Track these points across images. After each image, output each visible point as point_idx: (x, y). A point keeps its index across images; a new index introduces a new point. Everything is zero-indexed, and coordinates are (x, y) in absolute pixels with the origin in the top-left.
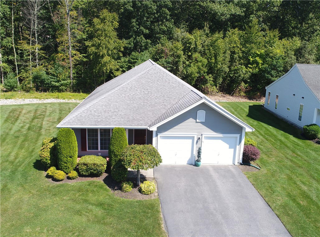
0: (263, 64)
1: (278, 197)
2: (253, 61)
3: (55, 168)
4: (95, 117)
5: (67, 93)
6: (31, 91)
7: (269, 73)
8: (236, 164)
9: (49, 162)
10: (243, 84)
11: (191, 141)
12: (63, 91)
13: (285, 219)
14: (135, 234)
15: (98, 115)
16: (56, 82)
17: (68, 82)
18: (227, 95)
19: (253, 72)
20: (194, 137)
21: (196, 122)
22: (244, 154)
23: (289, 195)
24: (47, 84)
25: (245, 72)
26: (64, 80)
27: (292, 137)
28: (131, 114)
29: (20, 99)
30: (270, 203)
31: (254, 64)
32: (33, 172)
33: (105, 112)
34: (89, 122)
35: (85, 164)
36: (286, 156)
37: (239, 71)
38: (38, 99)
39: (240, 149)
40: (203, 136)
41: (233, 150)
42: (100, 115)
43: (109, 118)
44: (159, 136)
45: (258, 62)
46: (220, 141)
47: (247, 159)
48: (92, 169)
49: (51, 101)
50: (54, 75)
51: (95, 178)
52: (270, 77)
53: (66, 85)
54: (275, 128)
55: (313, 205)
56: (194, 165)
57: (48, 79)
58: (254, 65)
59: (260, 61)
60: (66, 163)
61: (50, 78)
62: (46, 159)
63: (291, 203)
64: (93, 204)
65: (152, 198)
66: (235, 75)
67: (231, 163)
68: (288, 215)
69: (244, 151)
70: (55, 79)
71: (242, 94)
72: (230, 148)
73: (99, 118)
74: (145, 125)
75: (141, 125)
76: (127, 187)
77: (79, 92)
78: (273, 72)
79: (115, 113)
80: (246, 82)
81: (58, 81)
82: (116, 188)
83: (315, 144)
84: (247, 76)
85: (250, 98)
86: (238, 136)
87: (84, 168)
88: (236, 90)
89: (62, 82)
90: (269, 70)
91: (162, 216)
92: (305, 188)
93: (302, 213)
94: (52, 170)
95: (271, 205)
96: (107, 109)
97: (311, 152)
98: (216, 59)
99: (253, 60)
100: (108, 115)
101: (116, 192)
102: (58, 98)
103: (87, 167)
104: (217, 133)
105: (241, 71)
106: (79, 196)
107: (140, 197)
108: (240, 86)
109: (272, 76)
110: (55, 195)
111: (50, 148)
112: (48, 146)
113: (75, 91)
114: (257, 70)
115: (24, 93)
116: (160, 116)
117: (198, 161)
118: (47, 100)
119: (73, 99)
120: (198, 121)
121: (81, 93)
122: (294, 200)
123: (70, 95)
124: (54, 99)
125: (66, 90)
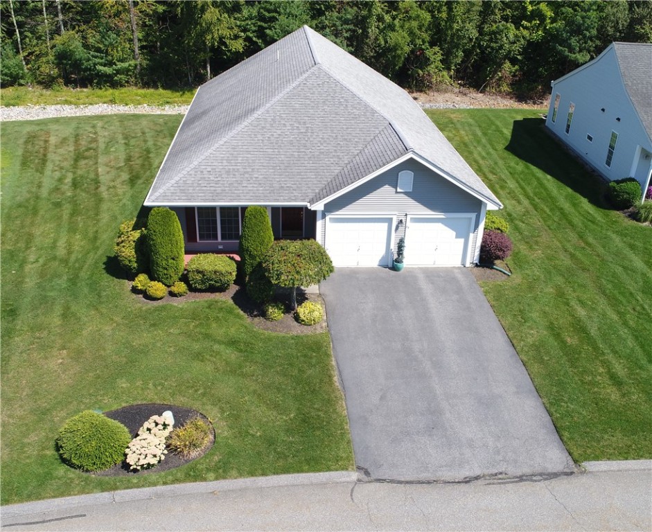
0: (553, 20)
1: (532, 329)
2: (532, 12)
3: (146, 276)
4: (212, 185)
5: (130, 88)
6: (56, 87)
7: (564, 43)
8: (468, 265)
9: (135, 265)
10: (507, 65)
11: (385, 225)
12: (122, 86)
13: (536, 368)
14: (293, 391)
15: (216, 179)
16: (105, 65)
17: (130, 65)
18: (471, 89)
19: (532, 39)
20: (392, 219)
21: (397, 192)
22: (483, 249)
23: (551, 327)
24: (87, 69)
25: (513, 37)
26: (122, 61)
27: (585, 203)
28: (276, 176)
29: (35, 105)
30: (514, 341)
31: (535, 20)
32: (108, 282)
33: (228, 172)
35: (198, 272)
36: (563, 247)
37: (499, 37)
38: (73, 106)
39: (477, 239)
40: (409, 217)
41: (462, 241)
42: (219, 179)
43: (236, 185)
44: (327, 218)
45: (543, 15)
46: (440, 226)
47: (487, 258)
48: (211, 280)
49: (100, 109)
50: (98, 50)
51: (217, 294)
52: (567, 53)
53: (126, 71)
54: (556, 181)
55: (588, 344)
56: (390, 268)
57: (88, 60)
58: (534, 22)
59: (549, 13)
60: (166, 269)
61: (93, 56)
62: (130, 261)
63: (552, 341)
64: (220, 342)
65: (318, 332)
66: (492, 45)
67: (458, 263)
68: (542, 361)
69: (483, 242)
70: (102, 58)
71: (505, 88)
72: (457, 237)
73: (217, 186)
74: (303, 200)
75: (295, 200)
76: (274, 312)
77: (156, 87)
78: (573, 41)
79: (246, 176)
80: (514, 61)
81: (110, 64)
82: (255, 313)
83: (626, 220)
84: (517, 47)
85: (521, 97)
86: (473, 216)
87: (199, 277)
88: (491, 79)
89: (120, 65)
90: (564, 35)
91: (334, 363)
92: (581, 312)
93: (565, 358)
94: (142, 280)
95: (515, 345)
96: (231, 167)
97: (614, 236)
98: (450, 9)
99: (533, 10)
100: (234, 179)
101: (257, 320)
102: (112, 102)
103: (204, 275)
104: (434, 211)
105: (506, 35)
106: (196, 327)
107: (297, 329)
108: (500, 71)
109: (571, 50)
110: (154, 325)
111: (134, 241)
112: (131, 238)
113: (146, 85)
114: (540, 33)
115: (38, 90)
116: (329, 180)
117: (398, 261)
118: (90, 107)
119: (145, 105)
120: (399, 190)
121: (161, 91)
122: (557, 336)
123: (137, 95)
124: (105, 105)
125: (127, 82)
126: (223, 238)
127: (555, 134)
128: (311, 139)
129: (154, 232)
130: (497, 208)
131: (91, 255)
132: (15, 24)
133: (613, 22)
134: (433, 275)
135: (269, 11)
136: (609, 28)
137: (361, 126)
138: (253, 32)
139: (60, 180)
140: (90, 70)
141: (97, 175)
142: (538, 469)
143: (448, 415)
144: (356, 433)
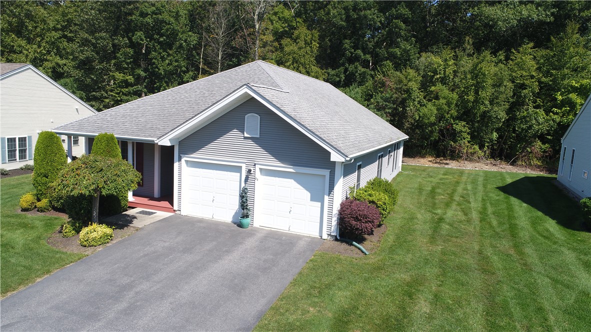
8: (325, 236)
10: (537, 143)
18: (503, 163)
19: (562, 121)
20: (241, 167)
21: (245, 138)
25: (543, 121)
31: (566, 107)
37: (529, 120)
39: (331, 205)
40: (258, 167)
41: (318, 204)
44: (183, 160)
45: (573, 103)
46: (291, 183)
56: (238, 225)
58: (564, 109)
59: (579, 101)
66: (522, 126)
71: (535, 161)
72: (312, 200)
80: (544, 140)
84: (545, 127)
86: (326, 173)
88: (521, 153)
99: (563, 99)
104: (283, 163)
105: (535, 118)
108: (530, 148)
114: (570, 117)
120: (246, 135)
130: (343, 160)
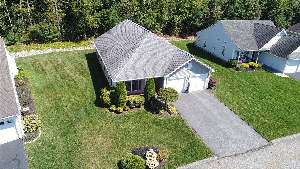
0: (189, 14)
1: (234, 105)
2: (183, 12)
3: (115, 106)
4: (133, 73)
5: (58, 42)
6: (31, 44)
7: (194, 20)
9: (110, 102)
10: (177, 28)
11: (183, 80)
12: (56, 42)
13: (242, 116)
14: (182, 135)
15: (133, 71)
16: (49, 35)
17: (58, 35)
18: (167, 36)
19: (183, 20)
20: (185, 78)
21: (187, 69)
22: (209, 83)
23: (238, 104)
24: (42, 37)
25: (178, 19)
26: (55, 33)
28: (151, 68)
29: (26, 51)
30: (232, 110)
32: (100, 109)
33: (136, 68)
34: (130, 77)
36: (224, 80)
37: (174, 20)
38: (40, 50)
39: (207, 81)
40: (190, 76)
41: (203, 82)
42: (134, 71)
43: (140, 72)
44: (167, 80)
45: (186, 13)
46: (198, 78)
47: (210, 86)
48: (138, 104)
49: (51, 50)
50: (46, 30)
51: (139, 108)
52: (195, 23)
53: (57, 37)
55: (251, 108)
56: (185, 93)
57: (43, 34)
58: (183, 15)
59: (188, 12)
60: (123, 102)
61: (44, 32)
62: (108, 101)
63: (241, 108)
64: (149, 124)
65: (177, 116)
66: (172, 22)
67: (202, 89)
68: (243, 114)
69: (209, 82)
70: (48, 33)
71: (177, 34)
73: (134, 73)
74: (162, 75)
75: (159, 75)
76: (162, 111)
77: (68, 42)
78: (197, 20)
79: (142, 69)
80: (179, 27)
81: (51, 34)
82: (155, 113)
83: (235, 71)
84: (180, 22)
85: (182, 37)
86: (207, 74)
89: (55, 35)
90: (194, 18)
91: (188, 124)
92: (243, 99)
93: (247, 112)
94: (113, 107)
95: (233, 110)
96: (136, 67)
97: (235, 76)
98: (161, 12)
100: (139, 71)
101: (156, 114)
102: (54, 47)
103: (135, 103)
104: (197, 74)
105: (176, 19)
106: (139, 120)
107: (170, 116)
109: (196, 22)
110: (125, 121)
111: (109, 95)
112: (107, 94)
113: (64, 41)
114: (185, 18)
115: (25, 46)
116: (167, 68)
117: (187, 90)
118: (47, 50)
119: (66, 48)
120: (188, 69)
121: (70, 43)
122: (241, 106)
123: (62, 45)
124: (52, 49)
125: (57, 40)
126: (133, 90)
127: (200, 47)
128: (157, 56)
129: (119, 91)
130: (215, 71)
131: (86, 101)
132: (11, 22)
133: (206, 14)
134: (198, 93)
135: (104, 14)
136: (205, 16)
137: (170, 50)
138: (100, 21)
139: (55, 76)
140: (44, 37)
141: (67, 73)
142: (261, 145)
143: (229, 134)
144: (208, 144)
